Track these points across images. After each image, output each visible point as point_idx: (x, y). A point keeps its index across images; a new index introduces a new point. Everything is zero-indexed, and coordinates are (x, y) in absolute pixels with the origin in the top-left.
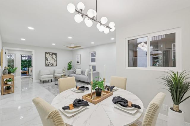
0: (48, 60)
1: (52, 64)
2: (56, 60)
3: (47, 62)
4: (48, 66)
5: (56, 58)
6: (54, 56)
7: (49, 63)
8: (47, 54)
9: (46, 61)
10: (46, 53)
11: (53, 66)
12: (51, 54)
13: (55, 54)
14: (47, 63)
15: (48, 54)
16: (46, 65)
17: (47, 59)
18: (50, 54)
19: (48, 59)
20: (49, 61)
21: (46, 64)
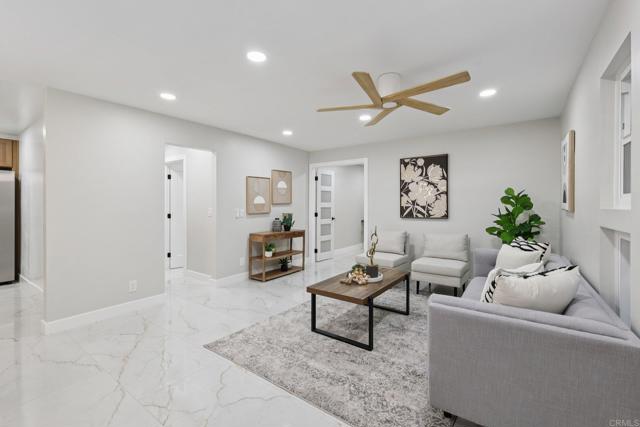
0: (408, 192)
1: (424, 208)
2: (443, 189)
3: (405, 198)
4: (410, 215)
5: (445, 178)
6: (435, 171)
7: (414, 202)
8: (406, 165)
9: (401, 196)
10: (402, 161)
11: (429, 216)
12: (421, 162)
13: (442, 161)
14: (404, 205)
15: (409, 166)
16: (402, 210)
17: (404, 188)
18: (415, 166)
19: (411, 187)
20: (412, 196)
21: (402, 208)
